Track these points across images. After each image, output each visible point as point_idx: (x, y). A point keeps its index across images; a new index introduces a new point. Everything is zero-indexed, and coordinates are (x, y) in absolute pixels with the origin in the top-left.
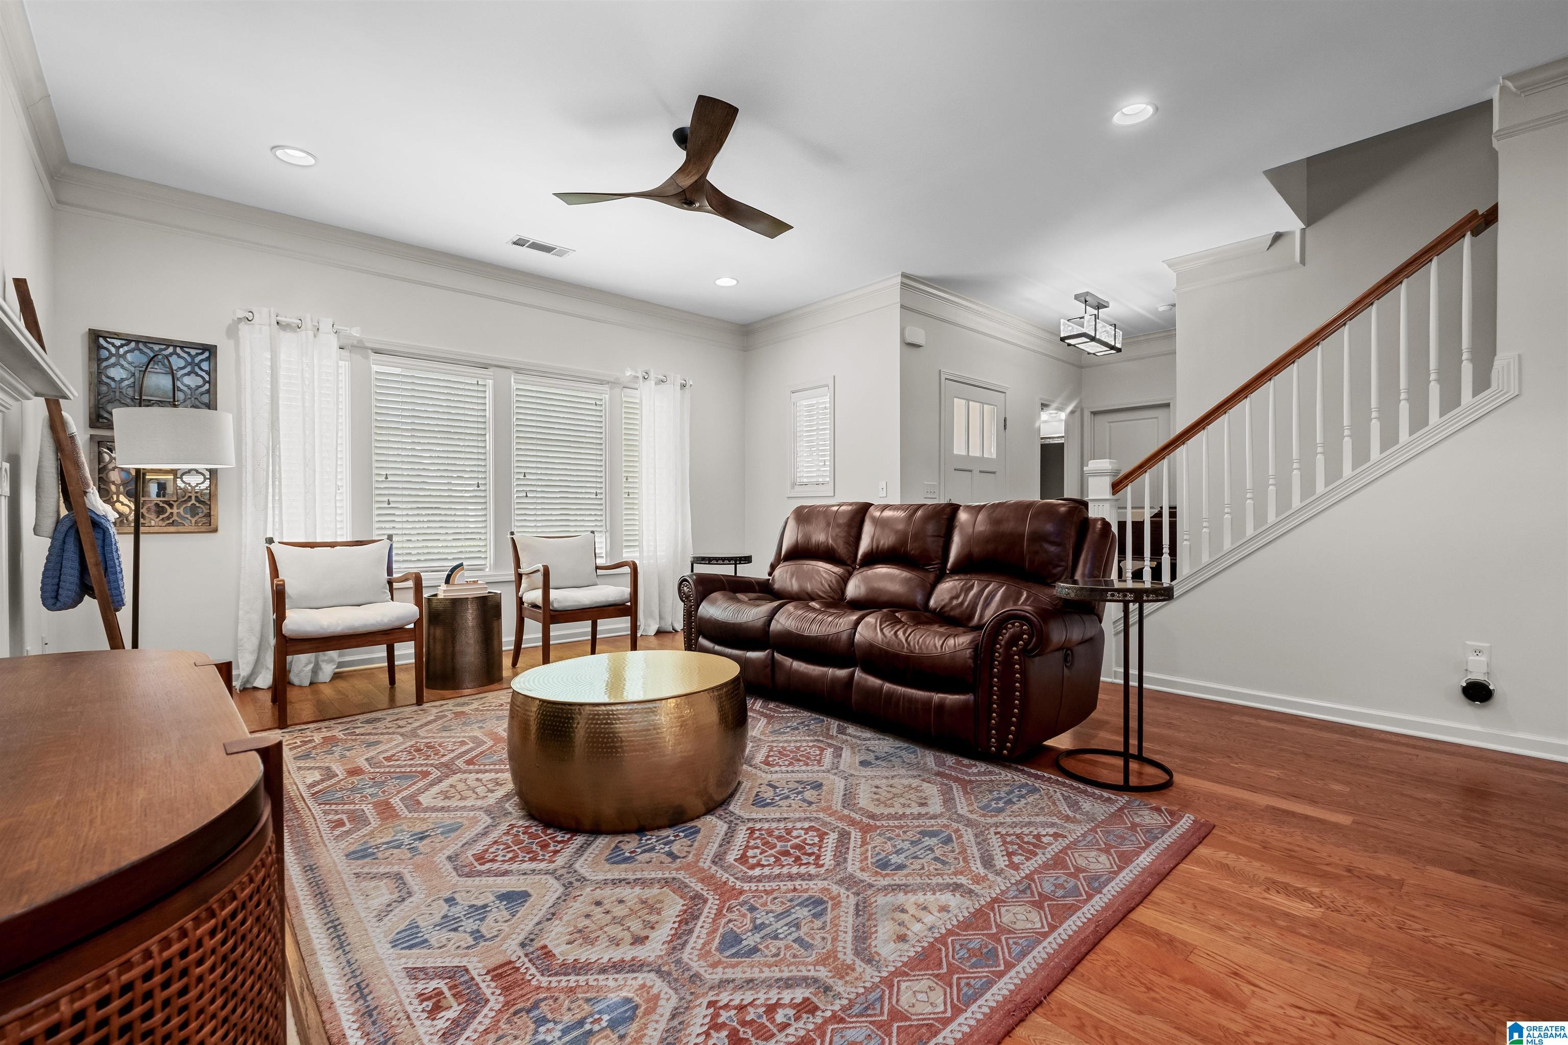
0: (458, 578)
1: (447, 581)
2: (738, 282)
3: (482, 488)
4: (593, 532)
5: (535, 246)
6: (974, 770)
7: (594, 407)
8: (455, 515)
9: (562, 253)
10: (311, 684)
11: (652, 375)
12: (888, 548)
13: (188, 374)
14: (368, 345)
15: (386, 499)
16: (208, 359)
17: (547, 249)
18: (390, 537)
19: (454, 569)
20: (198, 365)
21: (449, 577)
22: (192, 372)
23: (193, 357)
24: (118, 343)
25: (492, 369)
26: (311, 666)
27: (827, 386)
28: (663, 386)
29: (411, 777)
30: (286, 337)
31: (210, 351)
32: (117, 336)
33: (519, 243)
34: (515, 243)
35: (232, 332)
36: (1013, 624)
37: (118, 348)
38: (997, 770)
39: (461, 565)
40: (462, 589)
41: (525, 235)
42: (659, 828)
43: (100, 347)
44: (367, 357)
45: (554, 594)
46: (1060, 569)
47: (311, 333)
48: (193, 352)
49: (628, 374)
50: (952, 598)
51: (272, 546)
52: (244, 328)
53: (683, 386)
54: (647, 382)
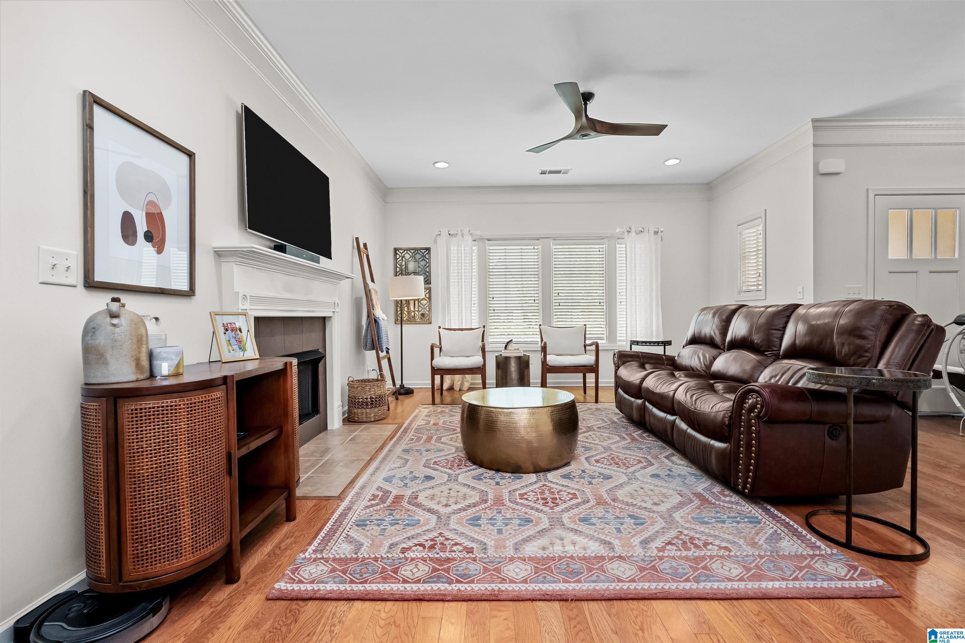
0: (510, 347)
1: (506, 348)
2: (680, 160)
3: (536, 302)
4: (585, 325)
5: (551, 172)
6: (728, 499)
7: (598, 253)
8: (512, 316)
9: (566, 172)
10: (460, 390)
11: (633, 230)
12: (741, 339)
13: (422, 261)
14: (484, 237)
15: (493, 309)
16: (428, 253)
17: (559, 172)
18: (484, 327)
19: (508, 343)
20: (425, 256)
21: (506, 346)
22: (423, 260)
23: (423, 253)
24: (401, 251)
25: (541, 240)
26: (460, 383)
27: (761, 217)
28: (642, 234)
29: (448, 430)
30: (453, 239)
31: (428, 249)
32: (401, 249)
33: (543, 173)
34: (541, 174)
35: (435, 241)
36: (752, 396)
37: (402, 253)
38: (744, 503)
39: (512, 340)
40: (511, 353)
41: (544, 169)
42: (506, 472)
43: (397, 254)
44: (484, 243)
45: (549, 358)
46: (866, 359)
47: (460, 236)
48: (423, 251)
49: (618, 231)
50: (771, 378)
51: (440, 330)
52: (438, 238)
53: (656, 233)
54: (630, 234)
